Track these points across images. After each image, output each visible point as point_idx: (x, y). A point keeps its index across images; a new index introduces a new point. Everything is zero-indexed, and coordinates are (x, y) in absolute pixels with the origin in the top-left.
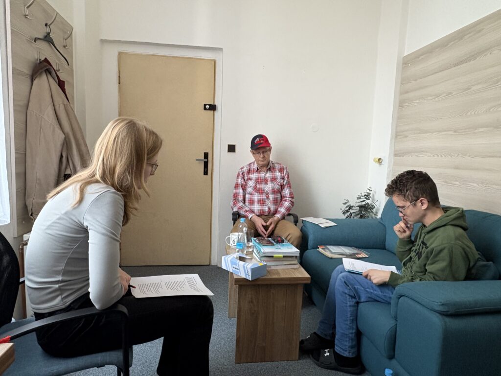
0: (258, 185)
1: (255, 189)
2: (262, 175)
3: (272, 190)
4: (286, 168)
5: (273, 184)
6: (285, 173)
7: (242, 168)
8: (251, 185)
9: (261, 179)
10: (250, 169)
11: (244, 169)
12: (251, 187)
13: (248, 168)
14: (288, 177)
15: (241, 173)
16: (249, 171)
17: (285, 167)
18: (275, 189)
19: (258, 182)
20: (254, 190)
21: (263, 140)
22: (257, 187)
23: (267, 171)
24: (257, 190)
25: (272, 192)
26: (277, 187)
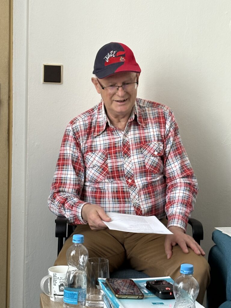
0: (109, 161)
1: (104, 169)
2: (119, 137)
3: (141, 168)
4: (171, 113)
5: (141, 156)
6: (167, 127)
7: (72, 123)
8: (95, 162)
9: (115, 147)
10: (91, 124)
11: (78, 124)
12: (94, 166)
13: (87, 122)
14: (176, 134)
15: (71, 134)
16: (90, 128)
17: (167, 112)
18: (147, 167)
19: (110, 154)
20: (101, 173)
21: (123, 56)
22: (107, 166)
23: (130, 126)
24: (108, 173)
25: (141, 172)
26: (151, 160)
